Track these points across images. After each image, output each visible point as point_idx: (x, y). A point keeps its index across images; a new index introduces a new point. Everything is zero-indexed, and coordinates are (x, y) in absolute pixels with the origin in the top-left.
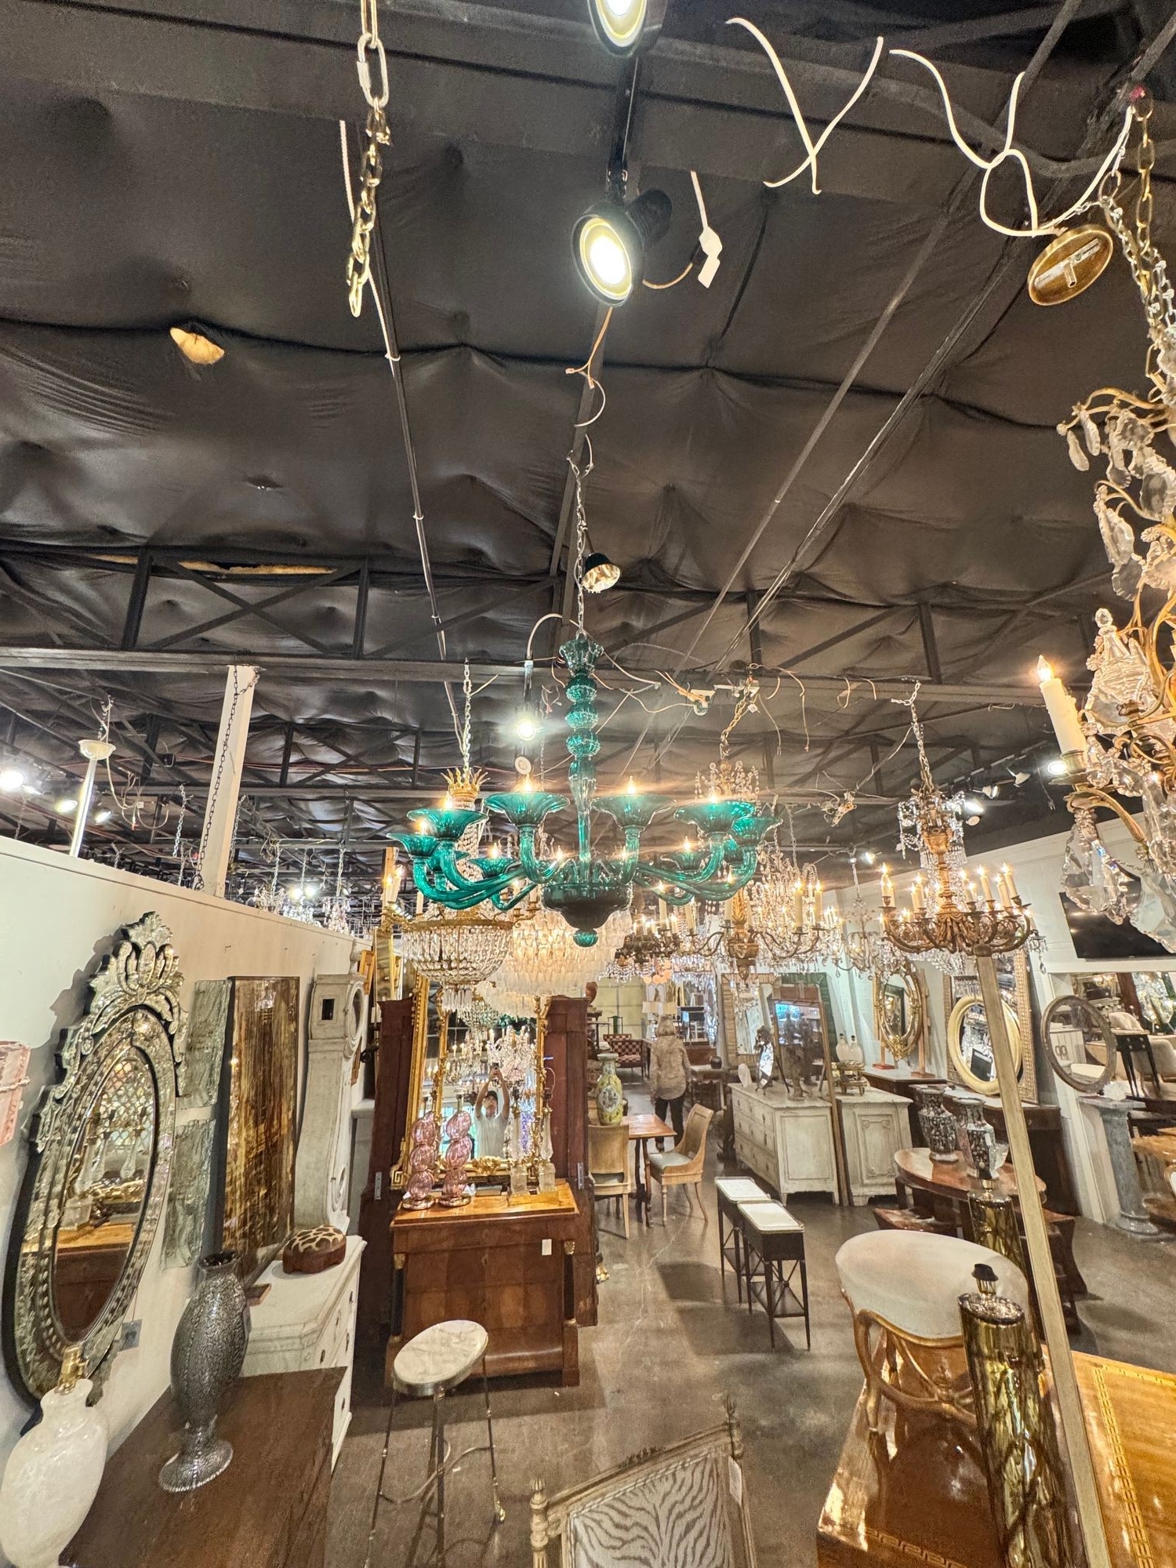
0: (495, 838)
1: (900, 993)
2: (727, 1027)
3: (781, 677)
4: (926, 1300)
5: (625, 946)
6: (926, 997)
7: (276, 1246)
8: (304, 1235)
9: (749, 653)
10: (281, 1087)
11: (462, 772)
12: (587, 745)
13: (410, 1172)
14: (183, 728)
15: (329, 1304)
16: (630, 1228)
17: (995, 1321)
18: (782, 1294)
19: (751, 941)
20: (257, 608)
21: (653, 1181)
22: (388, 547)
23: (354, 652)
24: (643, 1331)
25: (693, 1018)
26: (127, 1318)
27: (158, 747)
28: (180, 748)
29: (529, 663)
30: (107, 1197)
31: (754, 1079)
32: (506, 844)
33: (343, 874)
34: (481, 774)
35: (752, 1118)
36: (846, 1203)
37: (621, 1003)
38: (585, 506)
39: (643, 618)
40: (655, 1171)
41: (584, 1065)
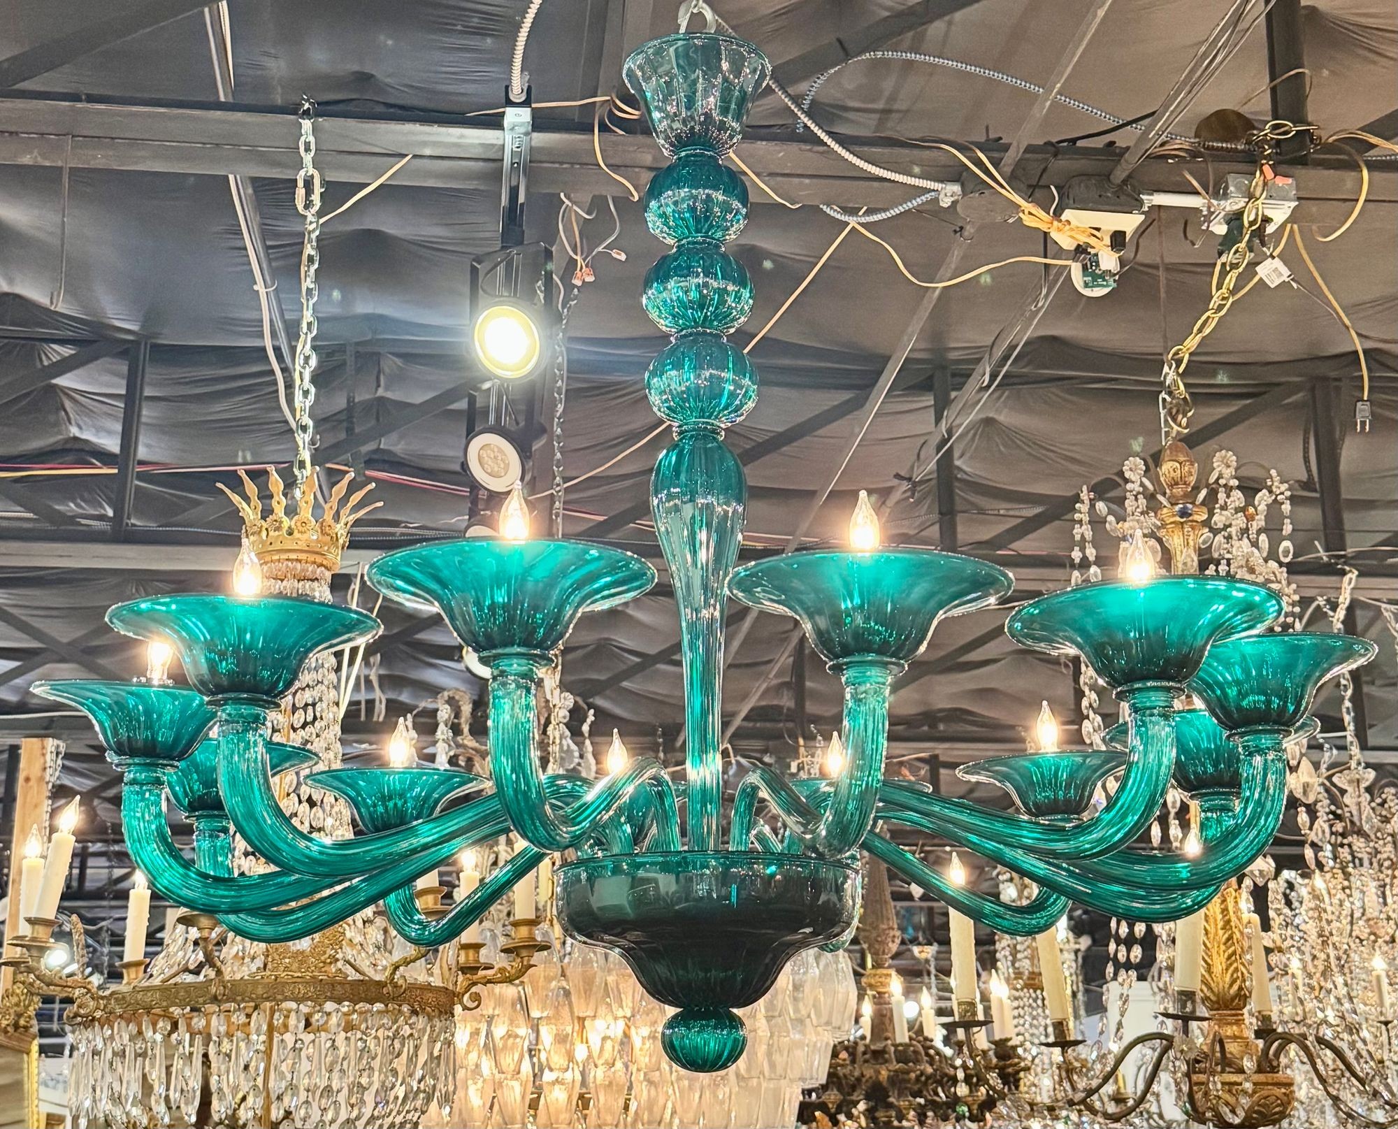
0: (397, 710)
3: (1372, 166)
5: (834, 1078)
9: (1264, 83)
11: (290, 482)
12: (714, 391)
19: (1267, 1065)
29: (517, 118)
32: (432, 729)
34: (353, 488)
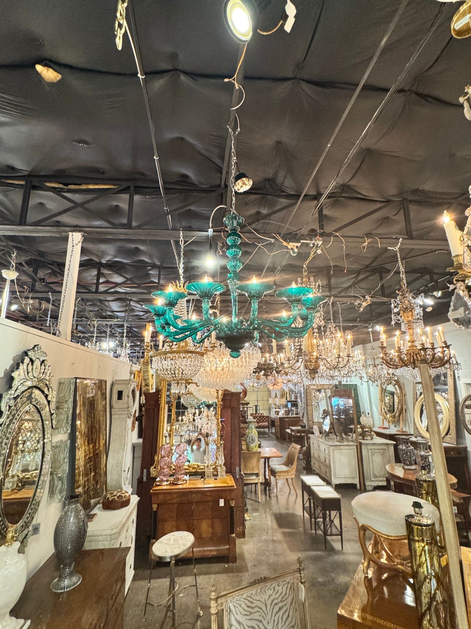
1: (392, 394)
2: (309, 409)
3: (333, 236)
4: (392, 519)
5: (258, 367)
6: (405, 395)
7: (99, 499)
8: (111, 494)
9: (318, 225)
10: (100, 428)
11: (180, 283)
12: (236, 265)
13: (159, 469)
14: (49, 266)
15: (123, 522)
16: (261, 498)
17: (421, 525)
18: (331, 526)
19: (316, 362)
20: (82, 205)
21: (272, 477)
22: (143, 174)
23: (128, 226)
24: (266, 541)
25: (293, 405)
26: (34, 522)
27: (38, 275)
28: (48, 275)
29: (211, 230)
30: (23, 478)
31: (321, 433)
33: (126, 337)
35: (319, 450)
36: (363, 488)
37: (259, 399)
38: (236, 151)
39: (266, 208)
40: (273, 473)
41: (239, 425)
